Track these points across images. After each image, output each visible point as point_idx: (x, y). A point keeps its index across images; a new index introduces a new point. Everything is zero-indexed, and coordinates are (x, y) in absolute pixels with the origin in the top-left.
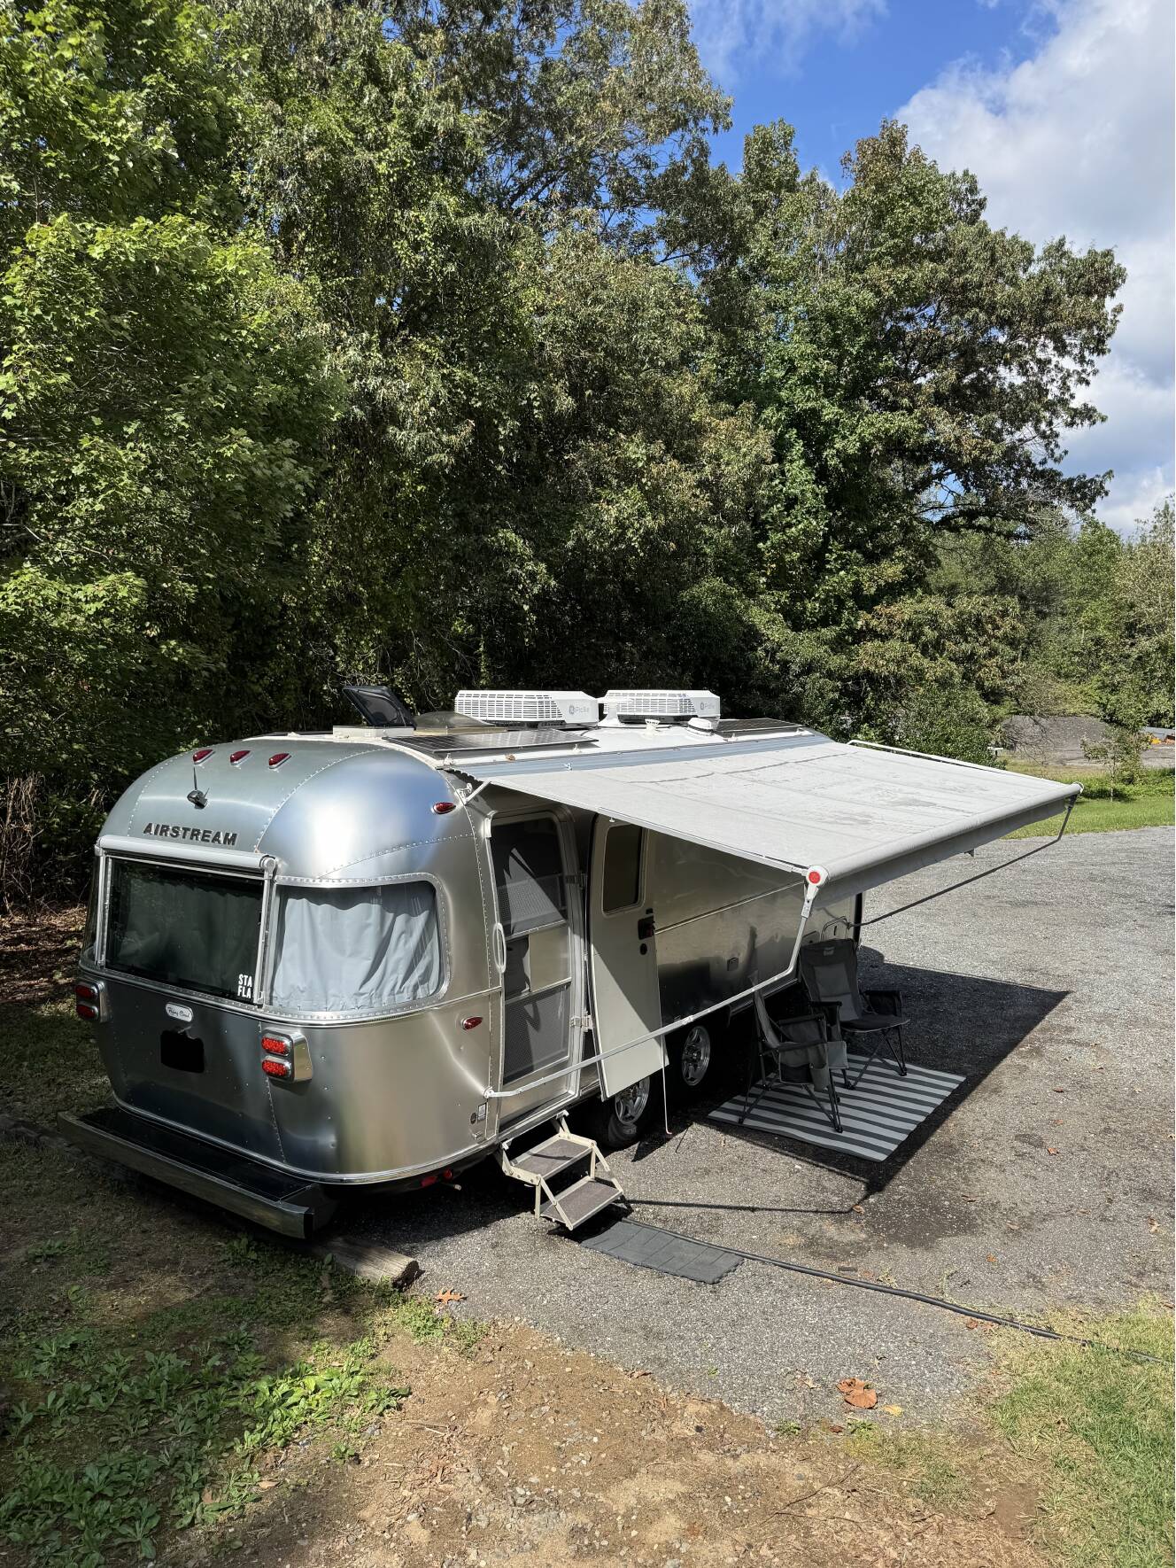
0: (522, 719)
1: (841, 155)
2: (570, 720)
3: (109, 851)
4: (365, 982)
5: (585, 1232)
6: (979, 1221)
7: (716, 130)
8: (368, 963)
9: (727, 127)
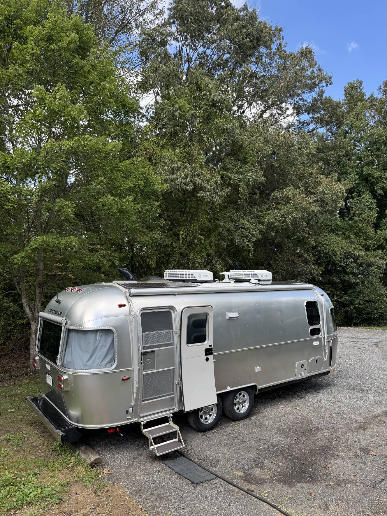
0: (180, 279)
1: (378, 87)
2: (199, 279)
3: (42, 317)
4: (88, 361)
5: (164, 458)
6: (319, 479)
7: (327, 86)
8: (89, 355)
9: (330, 84)
